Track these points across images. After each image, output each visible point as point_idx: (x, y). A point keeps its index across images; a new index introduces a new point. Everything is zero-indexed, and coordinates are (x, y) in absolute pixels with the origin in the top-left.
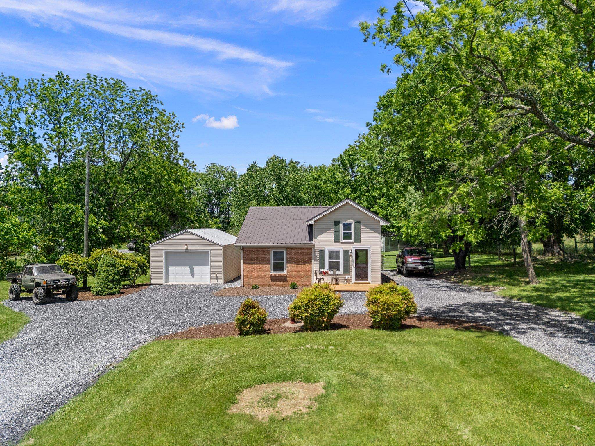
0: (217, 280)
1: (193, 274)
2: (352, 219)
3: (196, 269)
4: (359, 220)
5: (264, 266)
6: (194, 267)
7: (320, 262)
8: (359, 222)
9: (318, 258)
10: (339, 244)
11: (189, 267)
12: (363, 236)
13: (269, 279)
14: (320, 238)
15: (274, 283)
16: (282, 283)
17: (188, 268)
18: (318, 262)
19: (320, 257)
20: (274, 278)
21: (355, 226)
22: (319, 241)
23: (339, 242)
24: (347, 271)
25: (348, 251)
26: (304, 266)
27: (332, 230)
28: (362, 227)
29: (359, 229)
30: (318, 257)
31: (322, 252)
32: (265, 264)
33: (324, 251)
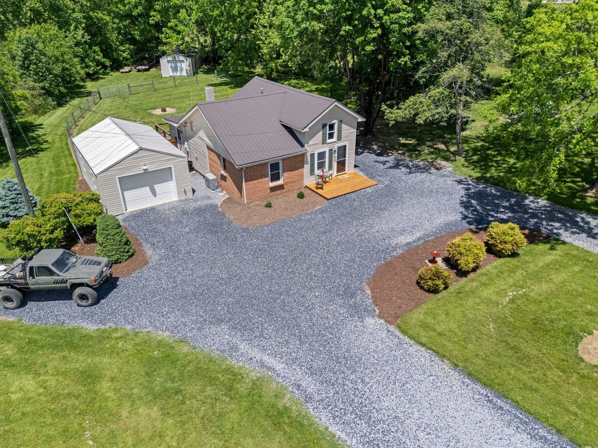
0: (186, 194)
1: (154, 193)
2: (336, 120)
3: (157, 187)
4: (341, 119)
5: (264, 179)
6: (155, 186)
7: (311, 165)
8: (341, 121)
9: (309, 162)
10: (326, 145)
11: (148, 187)
12: (344, 133)
13: (269, 191)
14: (311, 143)
15: (273, 193)
16: (279, 191)
17: (147, 189)
18: (309, 165)
19: (311, 161)
20: (273, 189)
21: (338, 125)
22: (310, 146)
23: (325, 143)
24: (330, 167)
25: (332, 150)
26: (297, 171)
27: (321, 133)
28: (343, 125)
29: (341, 127)
30: (309, 160)
31: (312, 155)
32: (265, 177)
33: (314, 154)
